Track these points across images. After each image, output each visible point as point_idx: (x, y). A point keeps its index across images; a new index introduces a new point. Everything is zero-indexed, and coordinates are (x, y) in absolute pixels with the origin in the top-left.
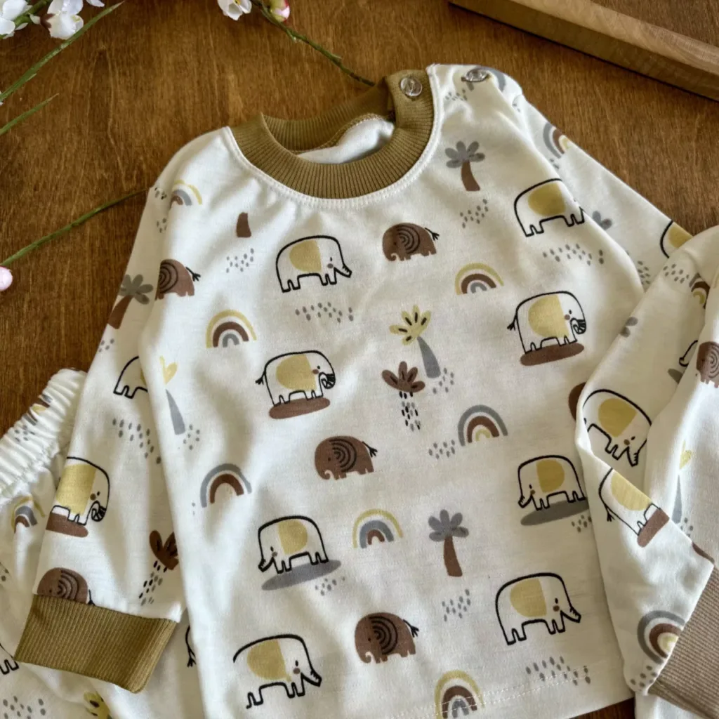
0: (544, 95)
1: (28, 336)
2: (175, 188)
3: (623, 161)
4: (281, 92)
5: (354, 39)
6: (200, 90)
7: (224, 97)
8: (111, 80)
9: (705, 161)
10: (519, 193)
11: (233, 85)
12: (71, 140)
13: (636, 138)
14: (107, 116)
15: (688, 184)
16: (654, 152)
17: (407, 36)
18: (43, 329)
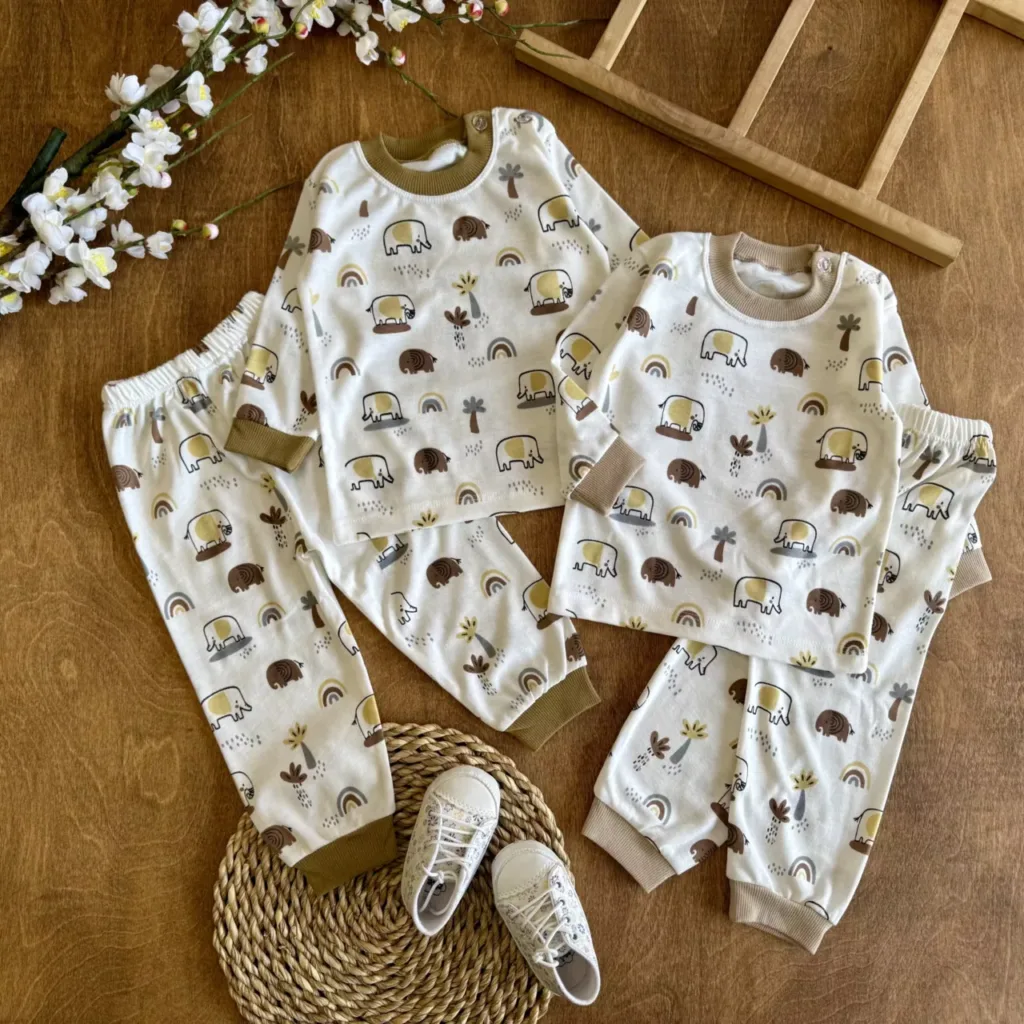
0: (571, 133)
1: (226, 270)
2: (322, 181)
3: (616, 185)
4: (395, 117)
5: (448, 82)
6: (341, 112)
7: (357, 118)
8: (282, 99)
9: (671, 188)
10: (542, 201)
11: (363, 109)
12: (254, 140)
13: (628, 168)
14: (278, 125)
15: (657, 204)
16: (639, 180)
17: (484, 82)
18: (236, 267)
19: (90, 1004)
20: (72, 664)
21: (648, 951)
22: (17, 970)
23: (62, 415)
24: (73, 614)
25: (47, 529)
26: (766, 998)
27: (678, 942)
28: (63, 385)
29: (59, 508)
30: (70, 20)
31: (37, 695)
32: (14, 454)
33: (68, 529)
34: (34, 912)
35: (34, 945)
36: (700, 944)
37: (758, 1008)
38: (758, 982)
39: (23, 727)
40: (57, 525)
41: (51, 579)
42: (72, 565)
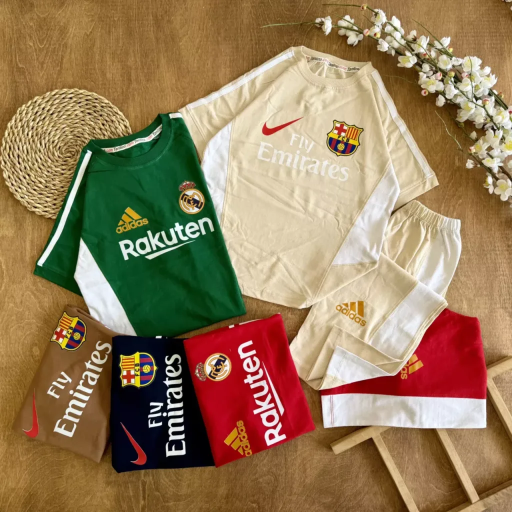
19: (47, 482)
20: (38, 349)
21: (265, 459)
22: (18, 469)
23: (31, 250)
24: (37, 329)
25: (26, 296)
26: (311, 477)
27: (277, 455)
28: (31, 238)
29: (31, 287)
30: (32, 88)
31: (24, 361)
32: (13, 266)
33: (35, 295)
34: (24, 446)
35: (24, 459)
36: (285, 455)
37: (308, 481)
38: (308, 471)
39: (18, 374)
40: (30, 293)
41: (29, 315)
42: (37, 309)
